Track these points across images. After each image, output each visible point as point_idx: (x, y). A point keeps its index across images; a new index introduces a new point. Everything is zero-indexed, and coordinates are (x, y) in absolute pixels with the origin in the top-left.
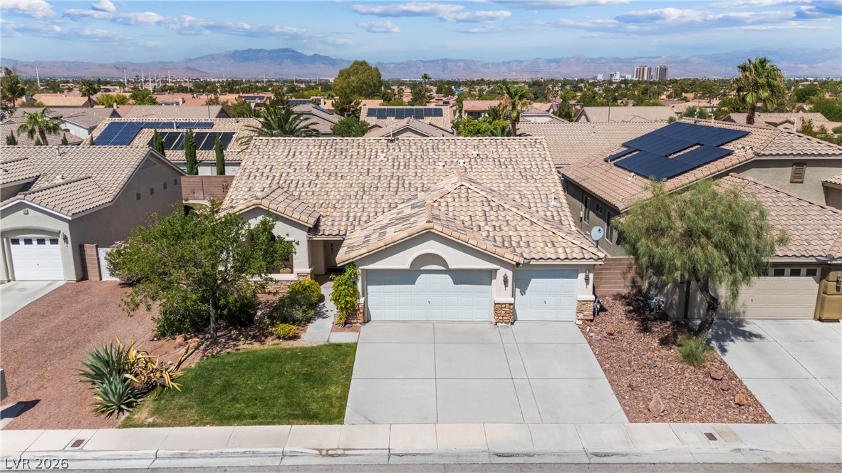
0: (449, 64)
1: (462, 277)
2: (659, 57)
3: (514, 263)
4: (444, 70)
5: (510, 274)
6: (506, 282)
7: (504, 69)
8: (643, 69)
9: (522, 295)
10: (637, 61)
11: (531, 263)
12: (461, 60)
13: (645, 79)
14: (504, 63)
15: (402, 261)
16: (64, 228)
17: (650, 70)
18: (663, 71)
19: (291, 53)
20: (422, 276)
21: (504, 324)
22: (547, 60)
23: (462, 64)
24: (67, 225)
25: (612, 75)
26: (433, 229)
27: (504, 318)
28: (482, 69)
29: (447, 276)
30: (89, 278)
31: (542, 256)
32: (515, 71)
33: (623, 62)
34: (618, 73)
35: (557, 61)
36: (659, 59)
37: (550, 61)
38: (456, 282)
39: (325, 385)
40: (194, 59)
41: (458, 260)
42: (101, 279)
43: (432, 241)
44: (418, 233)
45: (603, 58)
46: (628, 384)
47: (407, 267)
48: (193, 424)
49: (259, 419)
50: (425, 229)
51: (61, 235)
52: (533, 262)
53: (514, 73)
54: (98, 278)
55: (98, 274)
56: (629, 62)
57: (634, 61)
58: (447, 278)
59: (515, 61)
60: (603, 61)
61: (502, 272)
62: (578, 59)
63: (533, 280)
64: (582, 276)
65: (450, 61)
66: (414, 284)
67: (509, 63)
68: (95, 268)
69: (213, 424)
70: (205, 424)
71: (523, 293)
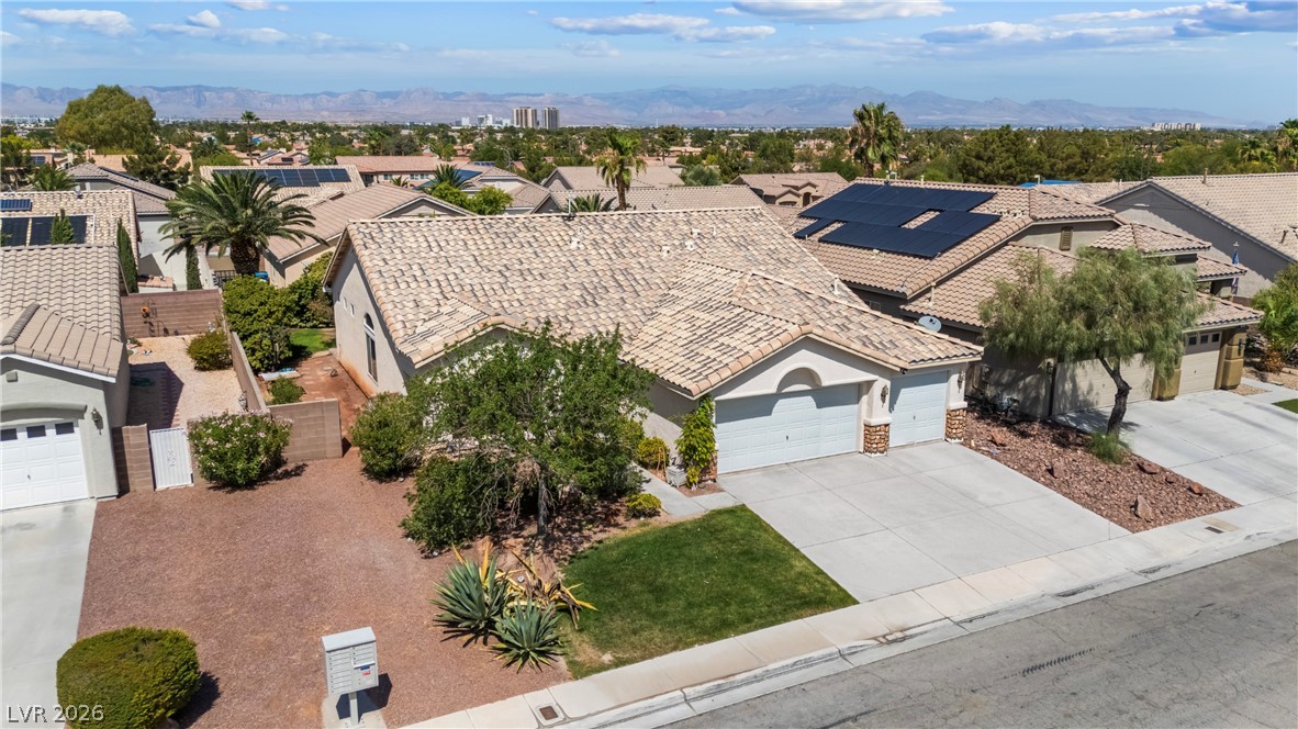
0: (207, 94)
1: (828, 397)
2: (542, 95)
3: (898, 369)
4: (199, 104)
5: (889, 385)
6: (882, 396)
7: (307, 105)
8: (526, 111)
9: (891, 412)
10: (511, 98)
12: (230, 89)
13: (530, 125)
14: (306, 96)
15: (767, 382)
16: (95, 400)
17: (535, 113)
18: (553, 115)
20: (782, 401)
21: (872, 454)
22: (377, 93)
23: (231, 95)
24: (100, 394)
25: (481, 120)
26: (811, 333)
27: (879, 445)
28: (269, 105)
29: (812, 398)
30: (132, 488)
32: (327, 110)
33: (493, 101)
34: (490, 116)
35: (392, 95)
36: (541, 97)
37: (381, 96)
38: (819, 405)
41: (833, 373)
42: (155, 487)
43: (804, 351)
45: (462, 93)
47: (771, 390)
50: (802, 335)
51: (88, 416)
53: (325, 113)
54: (152, 486)
55: (151, 478)
56: (499, 100)
57: (507, 99)
58: (810, 401)
59: (323, 93)
60: (462, 98)
61: (882, 383)
62: (425, 93)
63: (903, 390)
64: (955, 378)
65: (208, 89)
67: (314, 96)
68: (146, 468)
71: (891, 409)
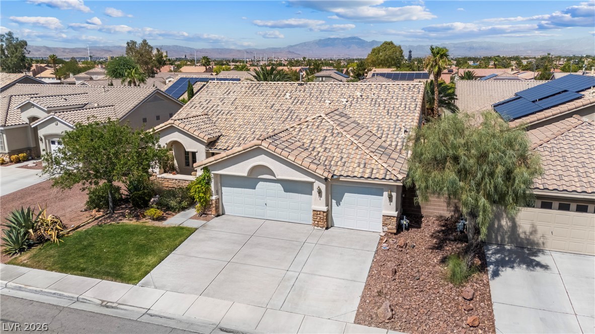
1: (289, 186)
3: (323, 177)
5: (323, 187)
6: (320, 192)
9: (338, 206)
11: (341, 179)
15: (241, 169)
19: (357, 40)
20: (261, 183)
21: (319, 228)
26: (261, 145)
27: (319, 223)
29: (279, 185)
31: (349, 174)
38: (286, 191)
39: (147, 255)
40: (293, 46)
41: (283, 172)
43: (263, 155)
44: (250, 147)
46: (379, 290)
47: (245, 174)
48: (45, 269)
49: (85, 272)
50: (255, 145)
52: (342, 179)
58: (279, 186)
61: (317, 184)
63: (346, 194)
64: (386, 194)
66: (255, 189)
69: (57, 271)
70: (52, 270)
71: (338, 204)
